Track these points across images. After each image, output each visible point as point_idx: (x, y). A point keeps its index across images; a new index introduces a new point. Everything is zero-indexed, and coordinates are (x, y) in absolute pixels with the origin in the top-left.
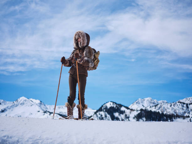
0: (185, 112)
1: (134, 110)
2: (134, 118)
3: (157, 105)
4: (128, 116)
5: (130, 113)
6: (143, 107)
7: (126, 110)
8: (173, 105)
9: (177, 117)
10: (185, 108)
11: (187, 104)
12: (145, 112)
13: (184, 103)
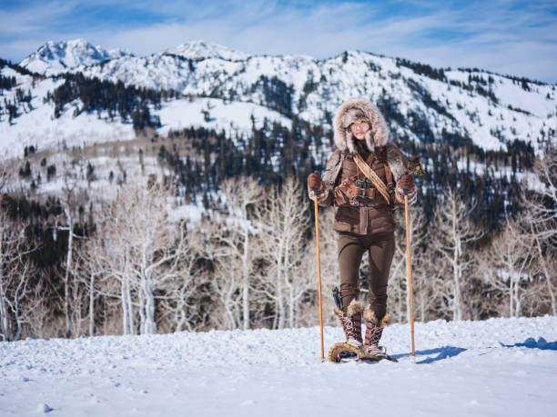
0: (184, 84)
1: (43, 77)
2: (46, 101)
3: (108, 61)
4: (26, 94)
5: (33, 84)
6: (62, 66)
7: (18, 76)
8: (151, 62)
9: (172, 96)
10: (185, 72)
11: (191, 61)
12: (78, 84)
13: (182, 58)
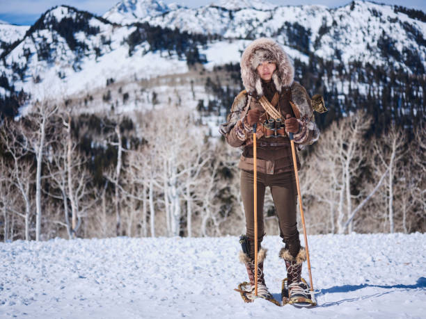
0: (226, 29)
1: (120, 26)
2: (122, 44)
3: (167, 13)
4: (107, 39)
5: (113, 31)
6: (134, 17)
7: (101, 25)
8: (200, 12)
9: (215, 39)
10: (226, 20)
11: (230, 11)
12: (146, 30)
13: (224, 9)
